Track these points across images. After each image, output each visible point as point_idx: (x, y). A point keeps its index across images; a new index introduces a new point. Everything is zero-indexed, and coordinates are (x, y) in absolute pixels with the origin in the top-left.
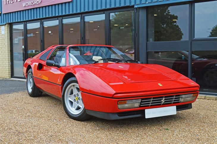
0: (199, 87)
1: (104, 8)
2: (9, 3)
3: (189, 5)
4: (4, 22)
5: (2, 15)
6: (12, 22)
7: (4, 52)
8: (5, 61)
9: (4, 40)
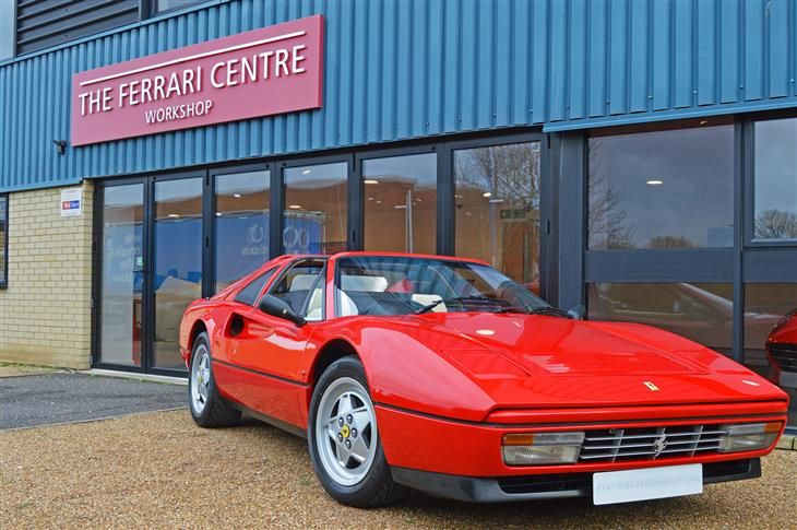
0: (785, 400)
1: (434, 130)
2: (98, 109)
3: (736, 128)
4: (74, 176)
5: (71, 150)
6: (103, 174)
7: (69, 277)
8: (74, 311)
9: (71, 237)
